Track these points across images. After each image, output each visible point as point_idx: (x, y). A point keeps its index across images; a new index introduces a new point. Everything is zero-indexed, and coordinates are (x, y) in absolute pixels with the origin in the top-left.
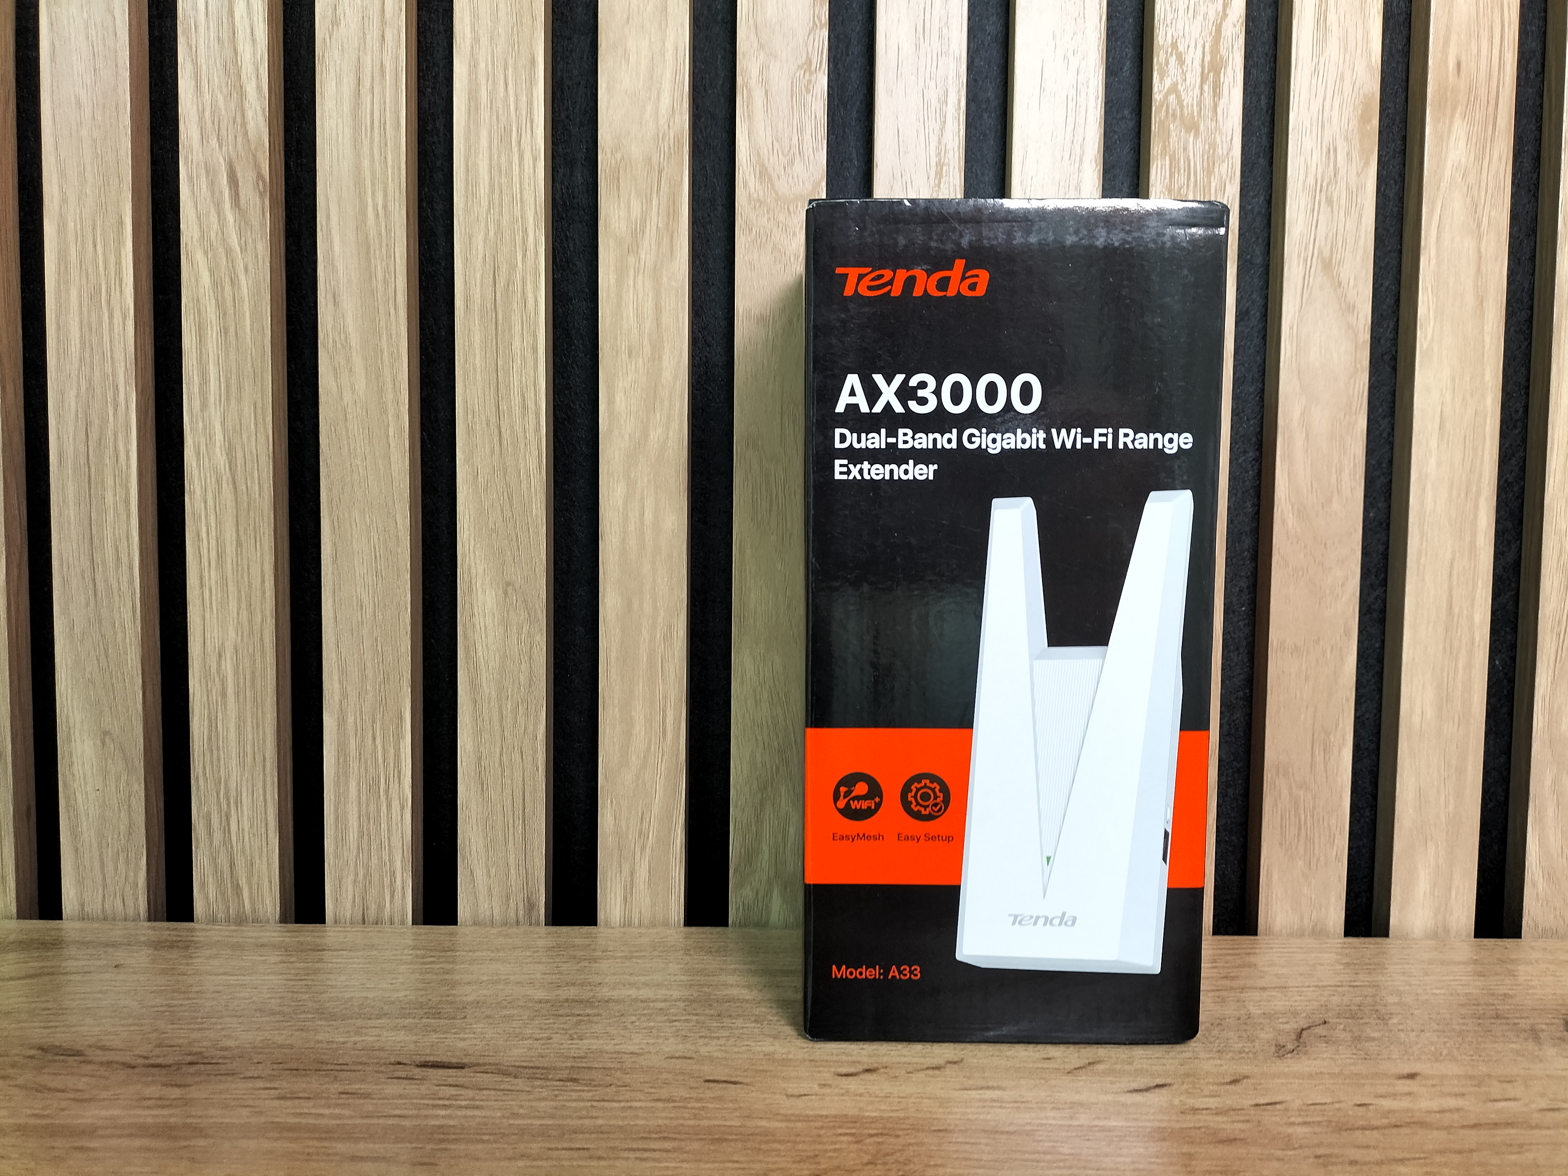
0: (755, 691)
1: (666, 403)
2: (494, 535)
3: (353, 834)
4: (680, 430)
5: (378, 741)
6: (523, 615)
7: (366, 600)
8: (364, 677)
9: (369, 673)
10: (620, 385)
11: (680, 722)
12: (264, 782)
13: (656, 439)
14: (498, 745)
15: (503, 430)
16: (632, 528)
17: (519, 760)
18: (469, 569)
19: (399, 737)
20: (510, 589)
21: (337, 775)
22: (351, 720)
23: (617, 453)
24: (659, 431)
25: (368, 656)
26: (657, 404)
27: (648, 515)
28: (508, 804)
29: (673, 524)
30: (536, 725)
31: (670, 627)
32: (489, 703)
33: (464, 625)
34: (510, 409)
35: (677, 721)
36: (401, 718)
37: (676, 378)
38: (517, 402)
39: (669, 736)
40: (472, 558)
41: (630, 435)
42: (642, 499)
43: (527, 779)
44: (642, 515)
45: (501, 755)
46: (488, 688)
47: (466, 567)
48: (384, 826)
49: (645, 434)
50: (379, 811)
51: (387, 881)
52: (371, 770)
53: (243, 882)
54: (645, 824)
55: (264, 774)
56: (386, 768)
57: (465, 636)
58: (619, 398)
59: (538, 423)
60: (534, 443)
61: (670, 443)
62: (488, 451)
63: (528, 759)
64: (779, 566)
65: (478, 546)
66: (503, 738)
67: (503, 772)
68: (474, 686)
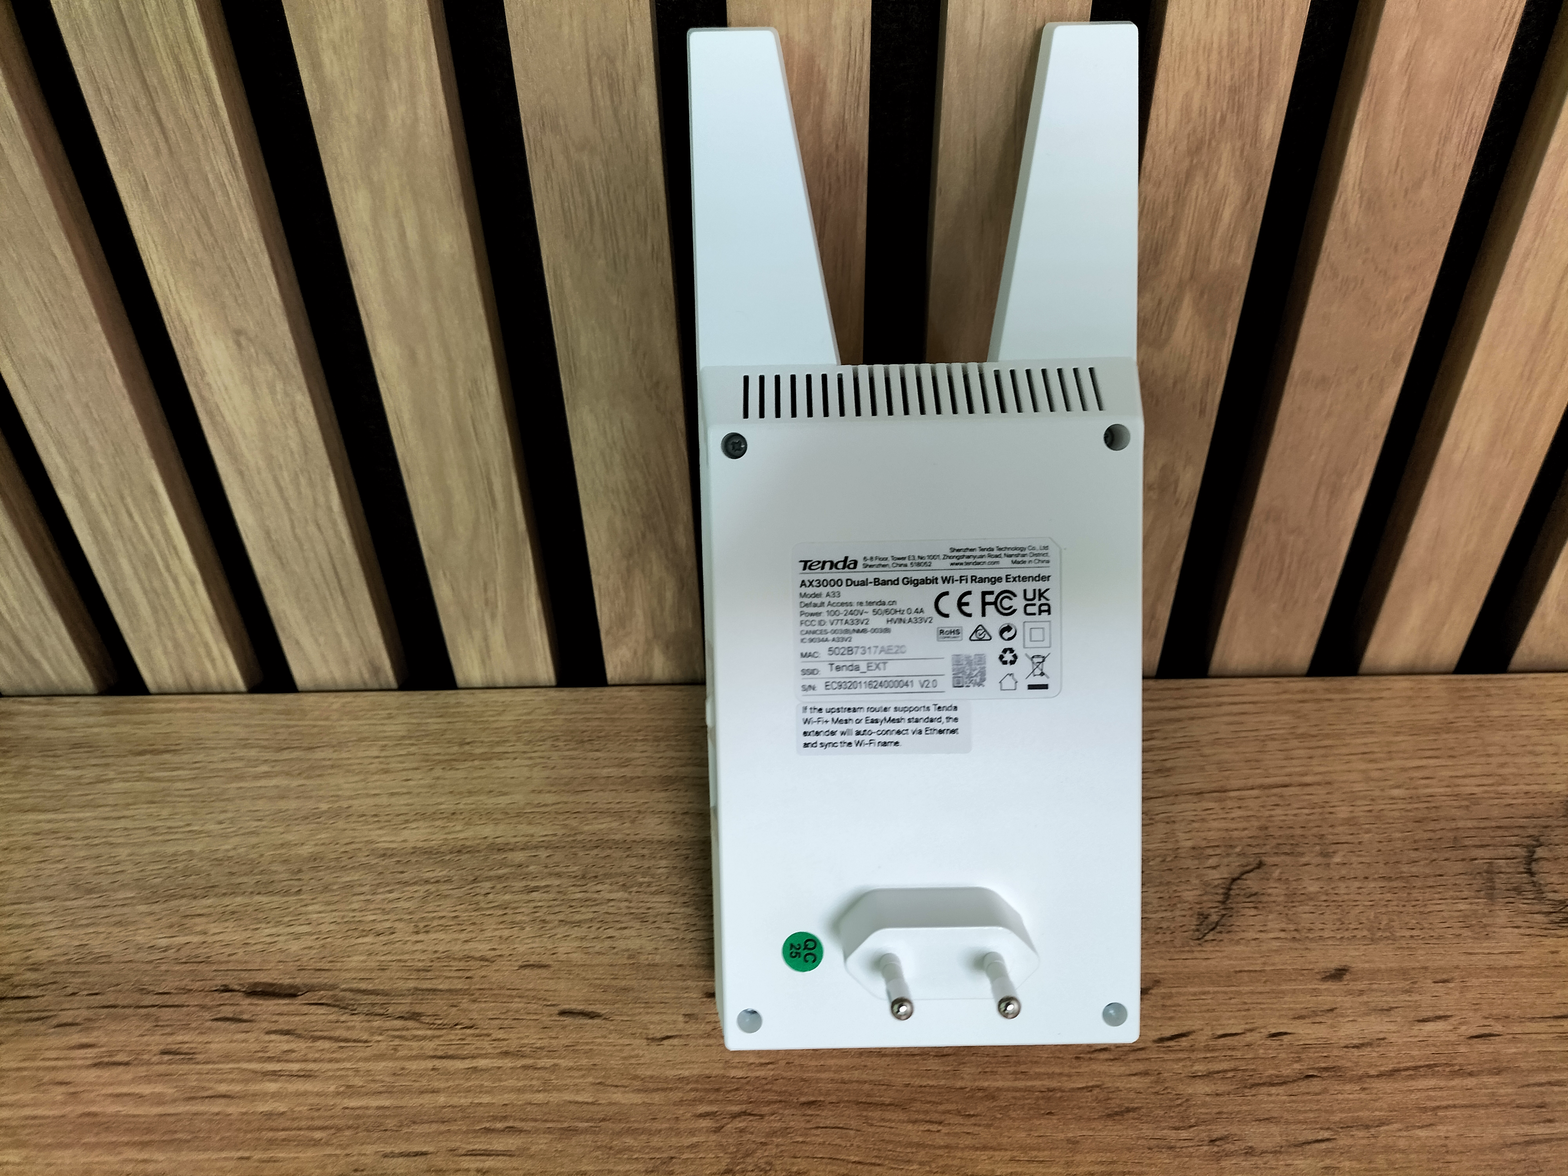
0: (603, 454)
1: (403, 63)
2: (198, 269)
3: (144, 609)
4: (434, 106)
5: (137, 517)
6: (271, 370)
7: (55, 360)
8: (90, 451)
9: (93, 443)
10: (324, 36)
11: (511, 491)
12: (16, 561)
13: (400, 122)
14: (286, 518)
15: (163, 116)
16: (392, 253)
17: (316, 533)
18: (179, 315)
19: (160, 515)
20: (243, 341)
21: (101, 552)
22: (93, 496)
23: (344, 146)
24: (402, 108)
25: (85, 425)
26: (390, 67)
27: (412, 235)
28: (318, 576)
29: (451, 247)
30: (327, 495)
31: (475, 381)
32: (259, 473)
33: (196, 385)
34: (162, 80)
35: (507, 488)
36: (153, 492)
37: (410, 20)
38: (170, 71)
39: (501, 505)
40: (178, 301)
41: (357, 117)
42: (397, 214)
43: (333, 552)
44: (402, 235)
45: (293, 527)
46: (252, 457)
47: (173, 312)
48: (178, 601)
49: (381, 117)
50: (166, 587)
51: (202, 651)
52: (141, 547)
53: (37, 655)
54: (490, 594)
55: (13, 555)
56: (157, 544)
57: (203, 399)
58: (327, 58)
59: (213, 103)
60: (214, 133)
61: (422, 127)
62: (150, 150)
63: (330, 533)
64: (614, 300)
65: (181, 284)
66: (289, 510)
67: (301, 545)
68: (234, 456)
